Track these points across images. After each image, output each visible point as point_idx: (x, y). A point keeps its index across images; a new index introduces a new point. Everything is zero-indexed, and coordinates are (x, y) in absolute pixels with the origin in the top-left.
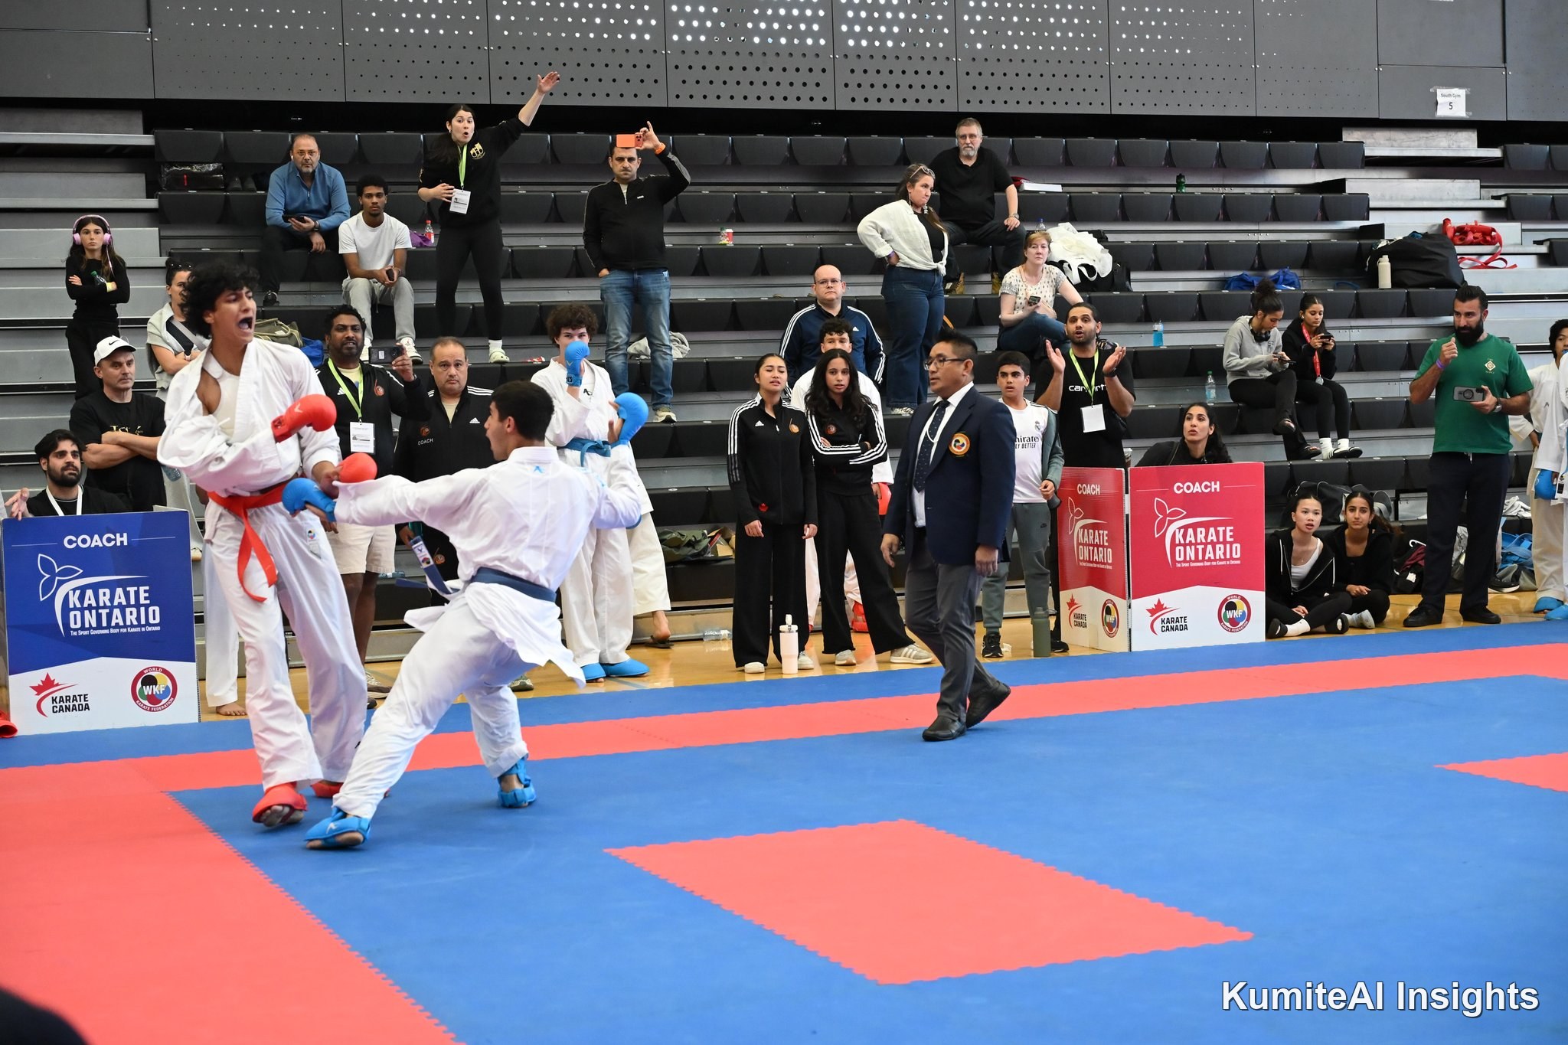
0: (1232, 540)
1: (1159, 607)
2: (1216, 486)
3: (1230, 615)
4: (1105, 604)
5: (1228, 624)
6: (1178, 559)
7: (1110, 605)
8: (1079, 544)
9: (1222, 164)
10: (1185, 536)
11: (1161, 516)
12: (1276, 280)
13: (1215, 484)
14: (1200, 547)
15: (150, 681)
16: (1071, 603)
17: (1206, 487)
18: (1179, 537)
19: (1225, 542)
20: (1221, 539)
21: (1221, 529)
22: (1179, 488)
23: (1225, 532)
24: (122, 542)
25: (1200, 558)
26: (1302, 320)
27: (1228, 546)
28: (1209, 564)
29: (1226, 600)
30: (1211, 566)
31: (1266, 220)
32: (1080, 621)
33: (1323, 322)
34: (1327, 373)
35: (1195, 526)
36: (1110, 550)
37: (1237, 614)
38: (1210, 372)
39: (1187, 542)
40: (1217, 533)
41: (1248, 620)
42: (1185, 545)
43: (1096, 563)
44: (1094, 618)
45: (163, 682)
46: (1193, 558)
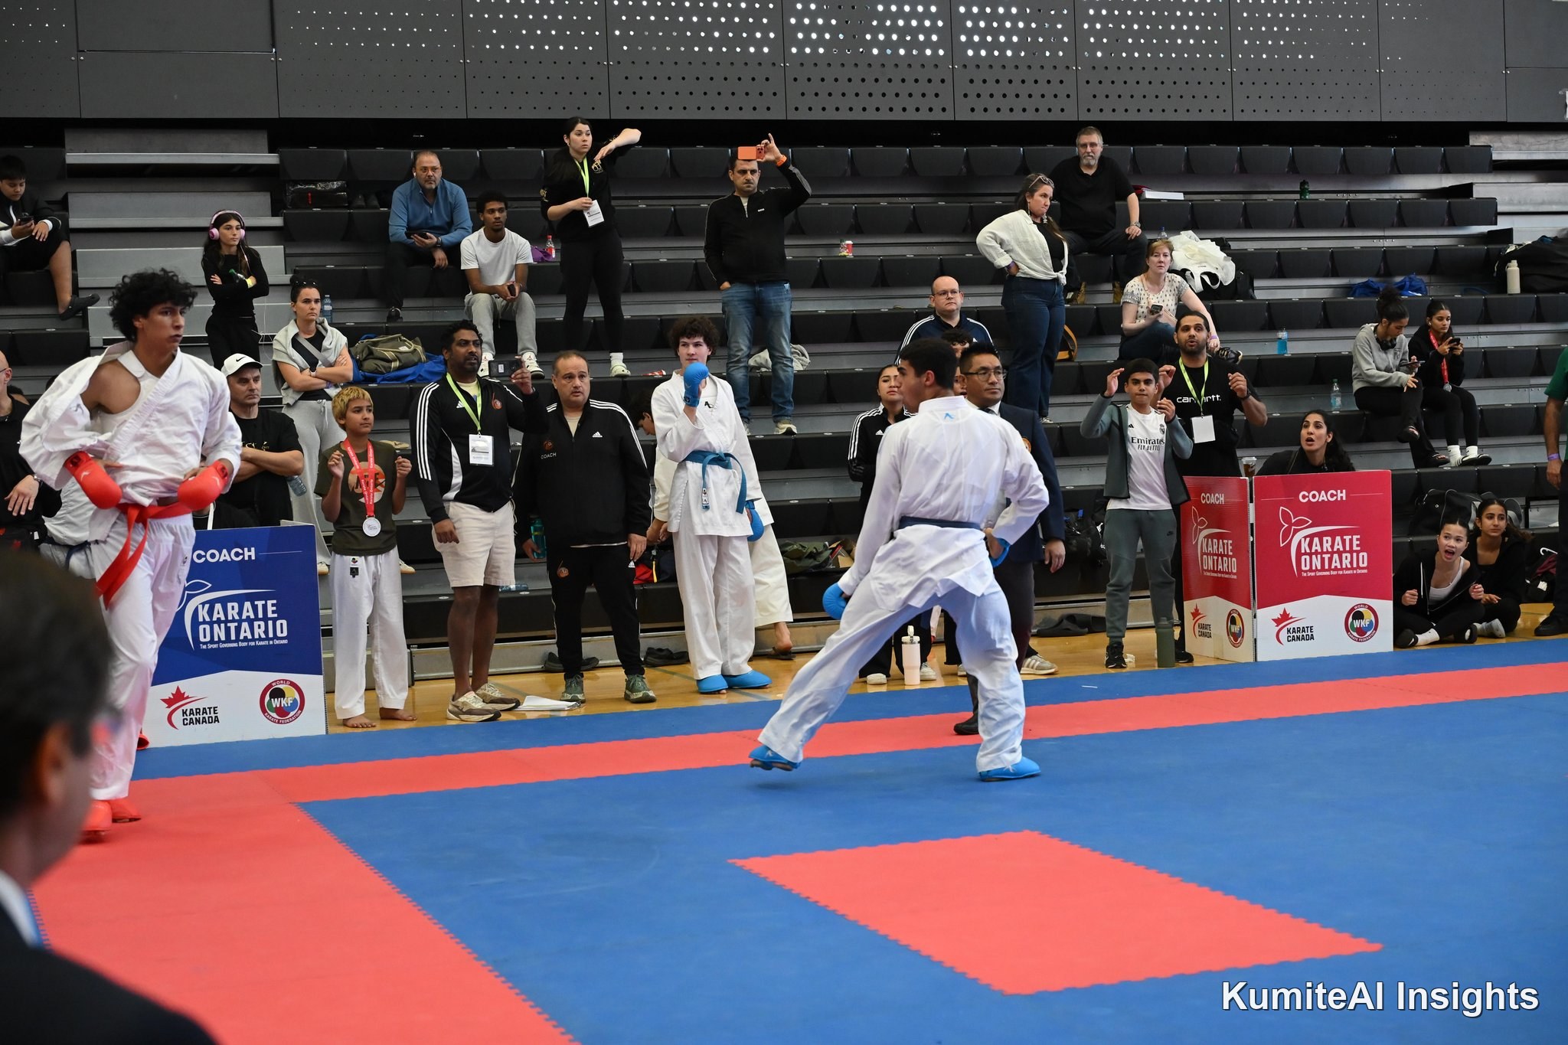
0: (1359, 548)
1: (1285, 617)
2: (1342, 495)
3: (1357, 625)
4: (1230, 614)
5: (1355, 634)
6: (1303, 568)
7: (1235, 615)
8: (1203, 554)
9: (1346, 170)
10: (1310, 545)
11: (1286, 525)
12: (1402, 287)
13: (1341, 492)
14: (1326, 556)
15: (278, 693)
16: (1196, 614)
17: (1332, 495)
18: (1305, 546)
19: (1351, 551)
20: (1348, 548)
21: (1347, 538)
22: (1304, 497)
23: (1351, 541)
24: (250, 556)
25: (1327, 567)
26: (1429, 327)
27: (1355, 555)
28: (1335, 573)
29: (1353, 609)
30: (1338, 575)
31: (1392, 226)
32: (1205, 631)
33: (1450, 328)
34: (1455, 380)
35: (1321, 535)
36: (1234, 559)
37: (1364, 623)
38: (1336, 380)
39: (1313, 551)
40: (1344, 541)
41: (1376, 629)
42: (1310, 554)
43: (1220, 572)
44: (1219, 628)
45: (291, 695)
46: (1319, 568)
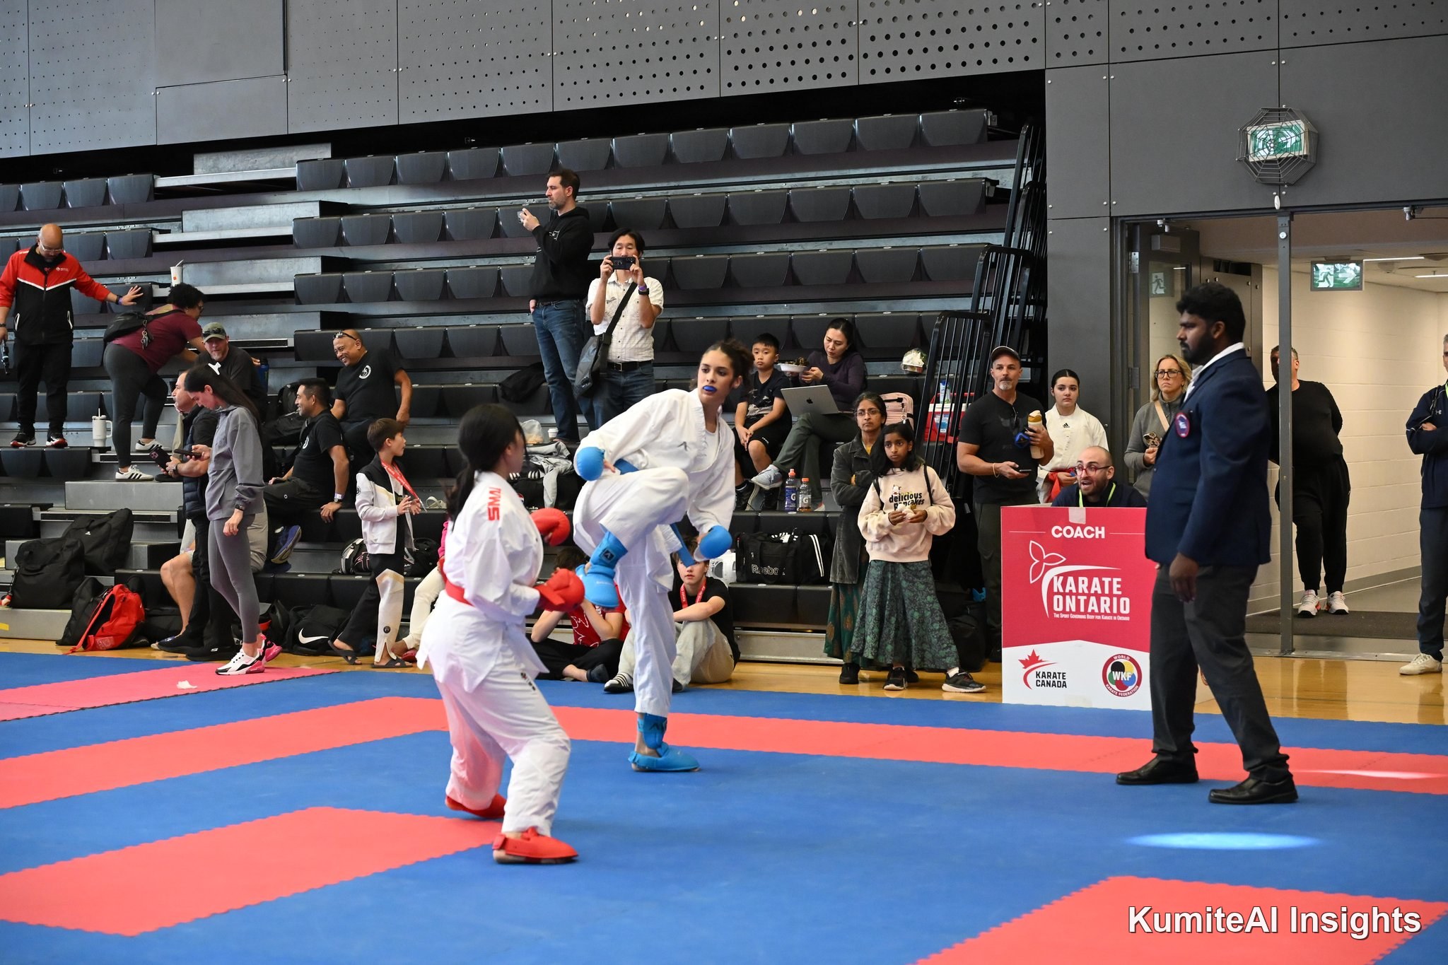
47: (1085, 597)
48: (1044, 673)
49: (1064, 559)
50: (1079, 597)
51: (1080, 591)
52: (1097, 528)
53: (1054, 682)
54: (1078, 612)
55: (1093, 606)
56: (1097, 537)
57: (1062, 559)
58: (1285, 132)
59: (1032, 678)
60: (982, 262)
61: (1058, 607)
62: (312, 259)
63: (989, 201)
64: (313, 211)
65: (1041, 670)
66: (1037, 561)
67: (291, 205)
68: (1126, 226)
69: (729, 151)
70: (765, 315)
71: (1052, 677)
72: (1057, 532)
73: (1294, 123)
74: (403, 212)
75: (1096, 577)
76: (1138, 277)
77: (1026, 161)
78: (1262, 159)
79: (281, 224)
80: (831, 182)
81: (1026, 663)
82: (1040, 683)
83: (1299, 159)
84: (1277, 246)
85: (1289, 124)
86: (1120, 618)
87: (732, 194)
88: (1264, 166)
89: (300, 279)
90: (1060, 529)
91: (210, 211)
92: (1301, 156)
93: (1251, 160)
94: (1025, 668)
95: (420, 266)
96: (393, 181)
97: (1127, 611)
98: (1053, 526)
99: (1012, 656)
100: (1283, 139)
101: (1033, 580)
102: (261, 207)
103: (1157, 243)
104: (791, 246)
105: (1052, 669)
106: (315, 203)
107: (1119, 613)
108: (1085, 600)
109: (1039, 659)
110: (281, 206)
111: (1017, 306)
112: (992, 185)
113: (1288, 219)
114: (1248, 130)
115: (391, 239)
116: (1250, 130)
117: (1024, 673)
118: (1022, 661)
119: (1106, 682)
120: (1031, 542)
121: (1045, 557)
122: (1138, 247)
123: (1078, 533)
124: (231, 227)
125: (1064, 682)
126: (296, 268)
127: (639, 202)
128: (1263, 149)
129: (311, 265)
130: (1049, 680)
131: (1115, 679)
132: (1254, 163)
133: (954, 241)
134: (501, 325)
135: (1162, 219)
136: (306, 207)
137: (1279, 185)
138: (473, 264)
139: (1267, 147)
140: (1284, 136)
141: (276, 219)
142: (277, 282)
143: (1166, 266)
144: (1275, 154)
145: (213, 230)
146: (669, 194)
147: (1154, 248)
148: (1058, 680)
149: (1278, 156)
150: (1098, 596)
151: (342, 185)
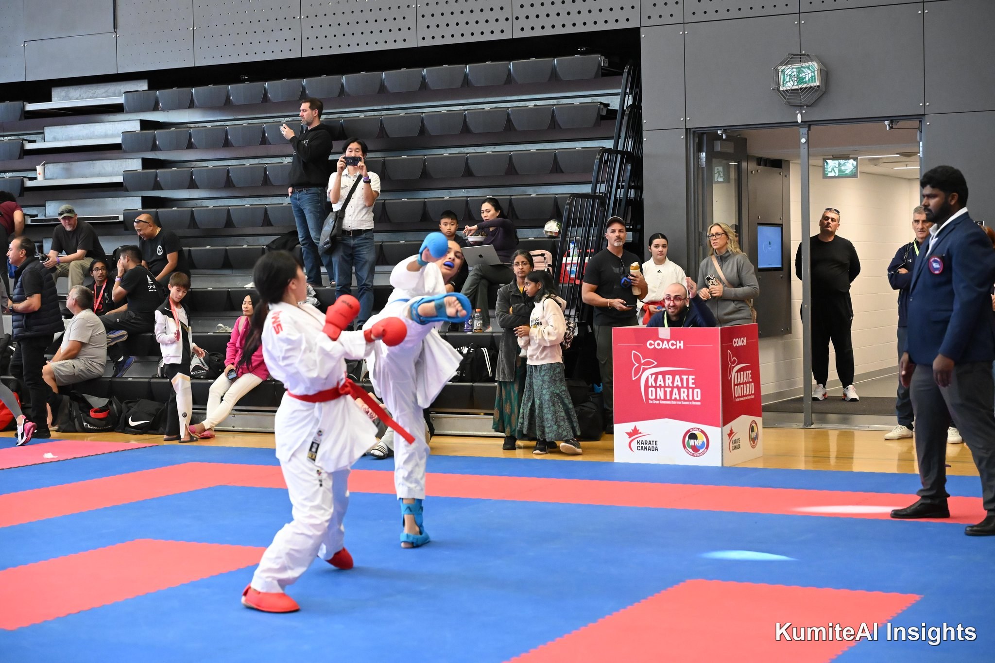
47: (670, 389)
48: (642, 441)
49: (656, 363)
50: (666, 389)
51: (667, 385)
52: (678, 342)
53: (649, 447)
54: (665, 399)
55: (675, 395)
56: (678, 347)
57: (654, 363)
58: (804, 70)
59: (634, 444)
60: (598, 160)
61: (652, 396)
62: (136, 160)
63: (603, 118)
64: (136, 127)
65: (640, 439)
66: (637, 365)
67: (120, 123)
68: (697, 135)
69: (424, 84)
70: (450, 197)
71: (648, 444)
72: (651, 344)
73: (810, 63)
74: (198, 127)
75: (677, 375)
76: (705, 169)
77: (628, 90)
78: (789, 88)
79: (113, 136)
80: (494, 105)
81: (630, 435)
82: (640, 448)
83: (814, 88)
84: (800, 148)
85: (807, 64)
86: (694, 403)
87: (427, 114)
88: (791, 93)
89: (127, 174)
90: (653, 342)
91: (64, 127)
92: (815, 86)
93: (781, 89)
94: (629, 438)
95: (210, 165)
96: (191, 105)
97: (699, 398)
98: (648, 341)
99: (620, 430)
100: (803, 74)
101: (634, 377)
102: (99, 124)
103: (718, 146)
104: (468, 149)
105: (648, 439)
106: (137, 121)
107: (693, 400)
108: (670, 391)
109: (639, 432)
110: (113, 123)
111: (623, 190)
112: (604, 107)
113: (807, 129)
114: (779, 68)
115: (190, 146)
116: (781, 68)
117: (629, 442)
118: (627, 433)
119: (685, 447)
120: (633, 351)
121: (642, 362)
122: (705, 149)
123: (665, 345)
124: (78, 138)
125: (656, 447)
126: (124, 166)
127: (361, 119)
128: (789, 81)
129: (135, 164)
130: (646, 446)
131: (691, 445)
132: (783, 91)
133: (579, 145)
134: (267, 205)
135: (721, 130)
136: (130, 124)
137: (801, 106)
138: (247, 163)
139: (792, 80)
140: (804, 73)
141: (110, 132)
142: (111, 176)
143: (724, 162)
144: (797, 85)
145: (66, 140)
146: (383, 114)
147: (715, 150)
148: (652, 446)
149: (800, 86)
150: (679, 388)
151: (156, 108)
